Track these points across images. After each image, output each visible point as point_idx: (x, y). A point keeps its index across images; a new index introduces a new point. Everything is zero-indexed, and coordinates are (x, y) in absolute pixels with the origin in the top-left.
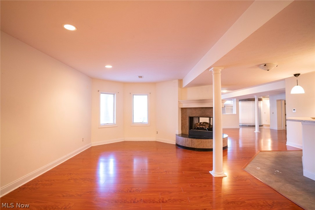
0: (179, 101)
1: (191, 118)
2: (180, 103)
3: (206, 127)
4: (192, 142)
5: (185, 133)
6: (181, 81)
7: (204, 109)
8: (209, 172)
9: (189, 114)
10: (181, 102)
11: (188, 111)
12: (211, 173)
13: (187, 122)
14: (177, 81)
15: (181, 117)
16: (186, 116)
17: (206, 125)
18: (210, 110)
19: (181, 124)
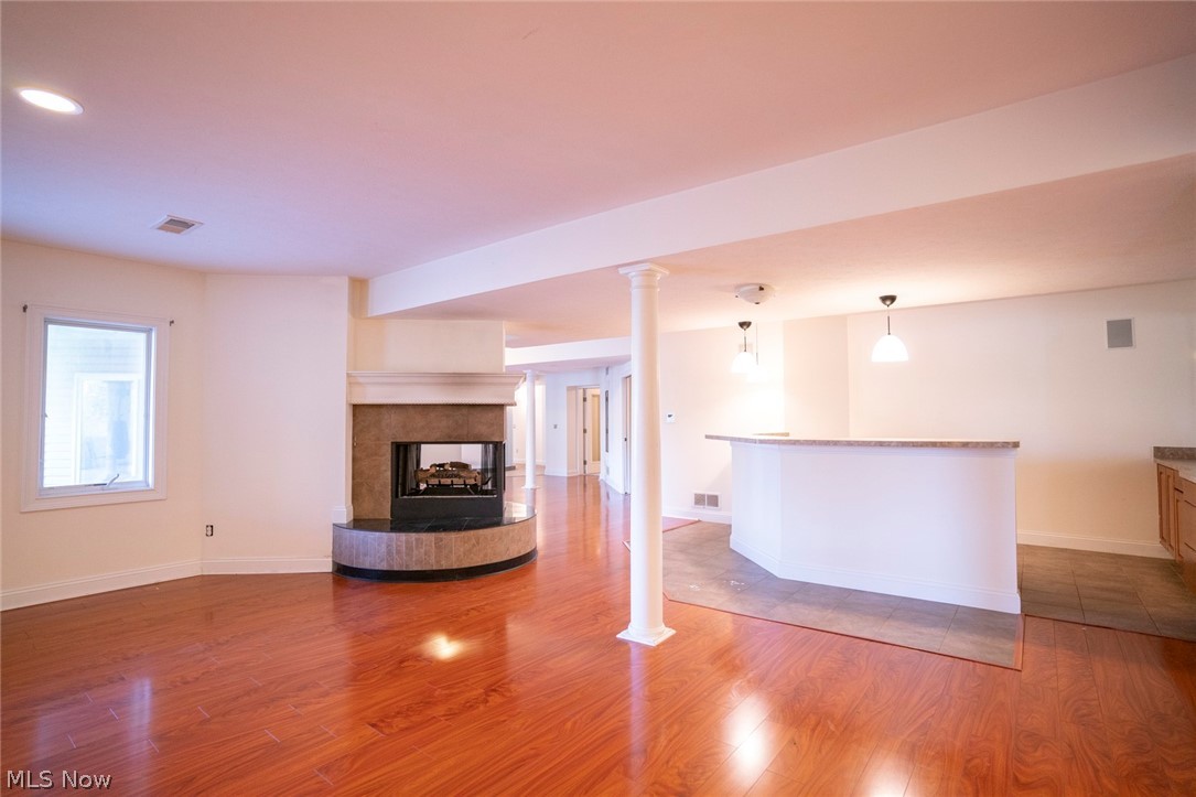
0: (349, 375)
1: (402, 449)
2: (350, 383)
3: (467, 482)
4: (438, 547)
5: (371, 516)
6: (359, 286)
7: (465, 411)
8: (618, 636)
9: (394, 430)
10: (361, 380)
11: (393, 419)
12: (627, 638)
13: (383, 468)
14: (344, 284)
15: (354, 447)
16: (378, 439)
17: (462, 474)
18: (490, 415)
19: (353, 478)
